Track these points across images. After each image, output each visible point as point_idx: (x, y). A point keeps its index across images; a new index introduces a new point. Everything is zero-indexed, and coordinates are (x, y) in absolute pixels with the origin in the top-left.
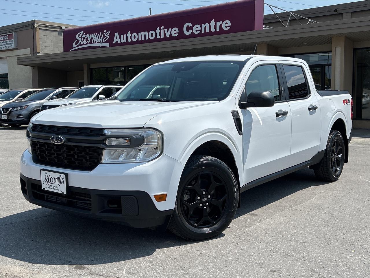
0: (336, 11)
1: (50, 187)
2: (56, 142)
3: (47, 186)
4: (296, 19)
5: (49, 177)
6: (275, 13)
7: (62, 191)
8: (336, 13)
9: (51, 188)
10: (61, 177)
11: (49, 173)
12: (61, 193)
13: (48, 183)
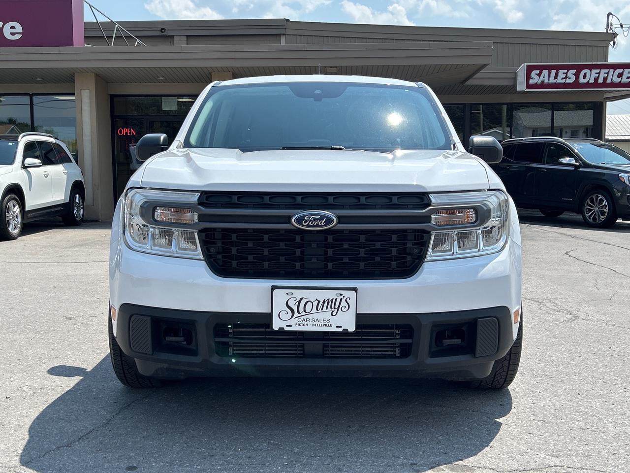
0: (163, 31)
1: (304, 322)
2: (313, 226)
3: (293, 322)
4: (122, 36)
5: (300, 301)
6: (98, 21)
7: (341, 327)
8: (164, 33)
9: (307, 325)
10: (342, 297)
11: (298, 294)
12: (340, 330)
13: (296, 314)
